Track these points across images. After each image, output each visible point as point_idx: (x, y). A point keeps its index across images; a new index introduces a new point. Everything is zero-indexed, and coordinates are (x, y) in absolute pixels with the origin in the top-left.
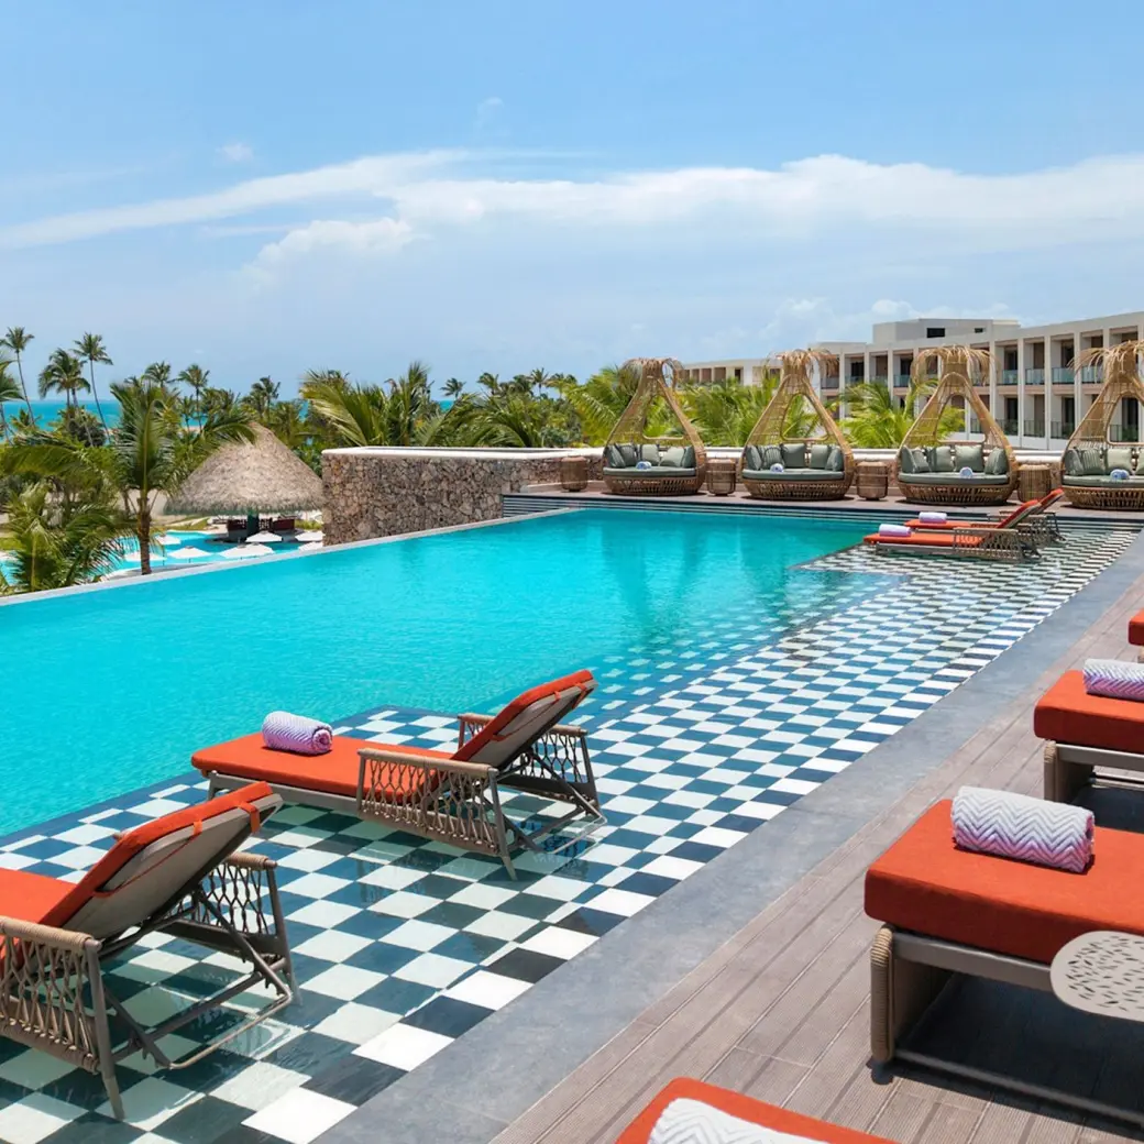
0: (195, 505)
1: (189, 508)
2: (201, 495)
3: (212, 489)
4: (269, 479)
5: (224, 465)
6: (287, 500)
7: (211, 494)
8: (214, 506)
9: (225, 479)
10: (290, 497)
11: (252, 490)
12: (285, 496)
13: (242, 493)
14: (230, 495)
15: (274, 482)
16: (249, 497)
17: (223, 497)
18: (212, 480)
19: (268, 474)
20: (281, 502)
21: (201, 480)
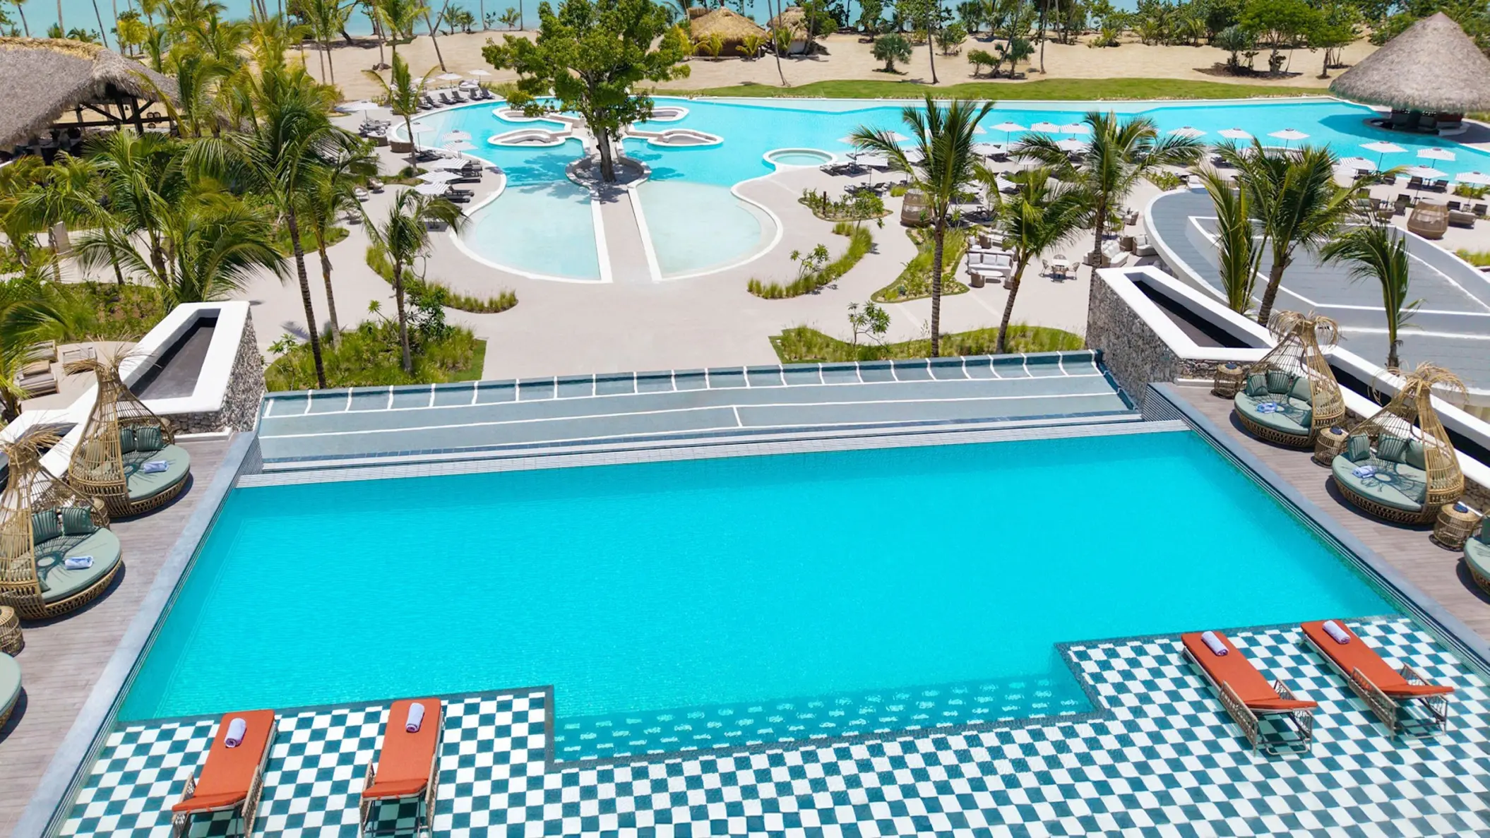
0: (1355, 91)
1: (1349, 92)
2: (1364, 82)
3: (1376, 78)
4: (1437, 76)
5: (1395, 56)
6: (1448, 99)
7: (1373, 83)
8: (1371, 94)
9: (1391, 70)
10: (1452, 97)
11: (1415, 86)
12: (1447, 96)
13: (1402, 87)
14: (1390, 87)
15: (1441, 79)
16: (1408, 91)
17: (1383, 88)
18: (1377, 69)
19: (1437, 71)
20: (1441, 99)
21: (1370, 67)
